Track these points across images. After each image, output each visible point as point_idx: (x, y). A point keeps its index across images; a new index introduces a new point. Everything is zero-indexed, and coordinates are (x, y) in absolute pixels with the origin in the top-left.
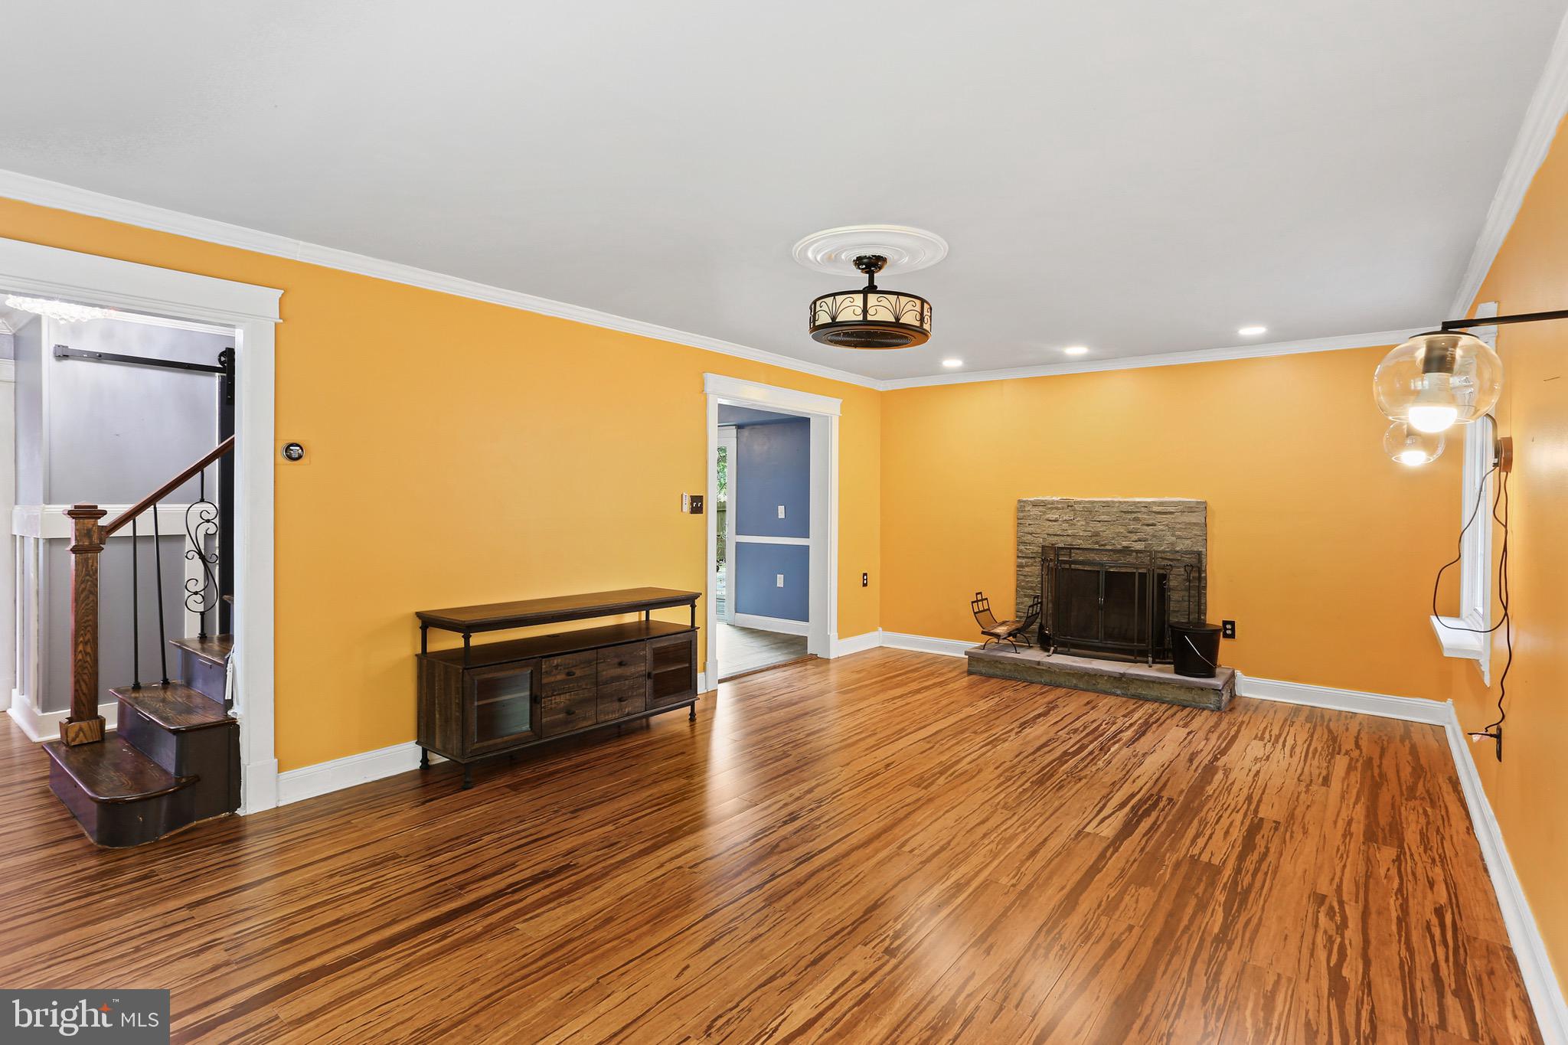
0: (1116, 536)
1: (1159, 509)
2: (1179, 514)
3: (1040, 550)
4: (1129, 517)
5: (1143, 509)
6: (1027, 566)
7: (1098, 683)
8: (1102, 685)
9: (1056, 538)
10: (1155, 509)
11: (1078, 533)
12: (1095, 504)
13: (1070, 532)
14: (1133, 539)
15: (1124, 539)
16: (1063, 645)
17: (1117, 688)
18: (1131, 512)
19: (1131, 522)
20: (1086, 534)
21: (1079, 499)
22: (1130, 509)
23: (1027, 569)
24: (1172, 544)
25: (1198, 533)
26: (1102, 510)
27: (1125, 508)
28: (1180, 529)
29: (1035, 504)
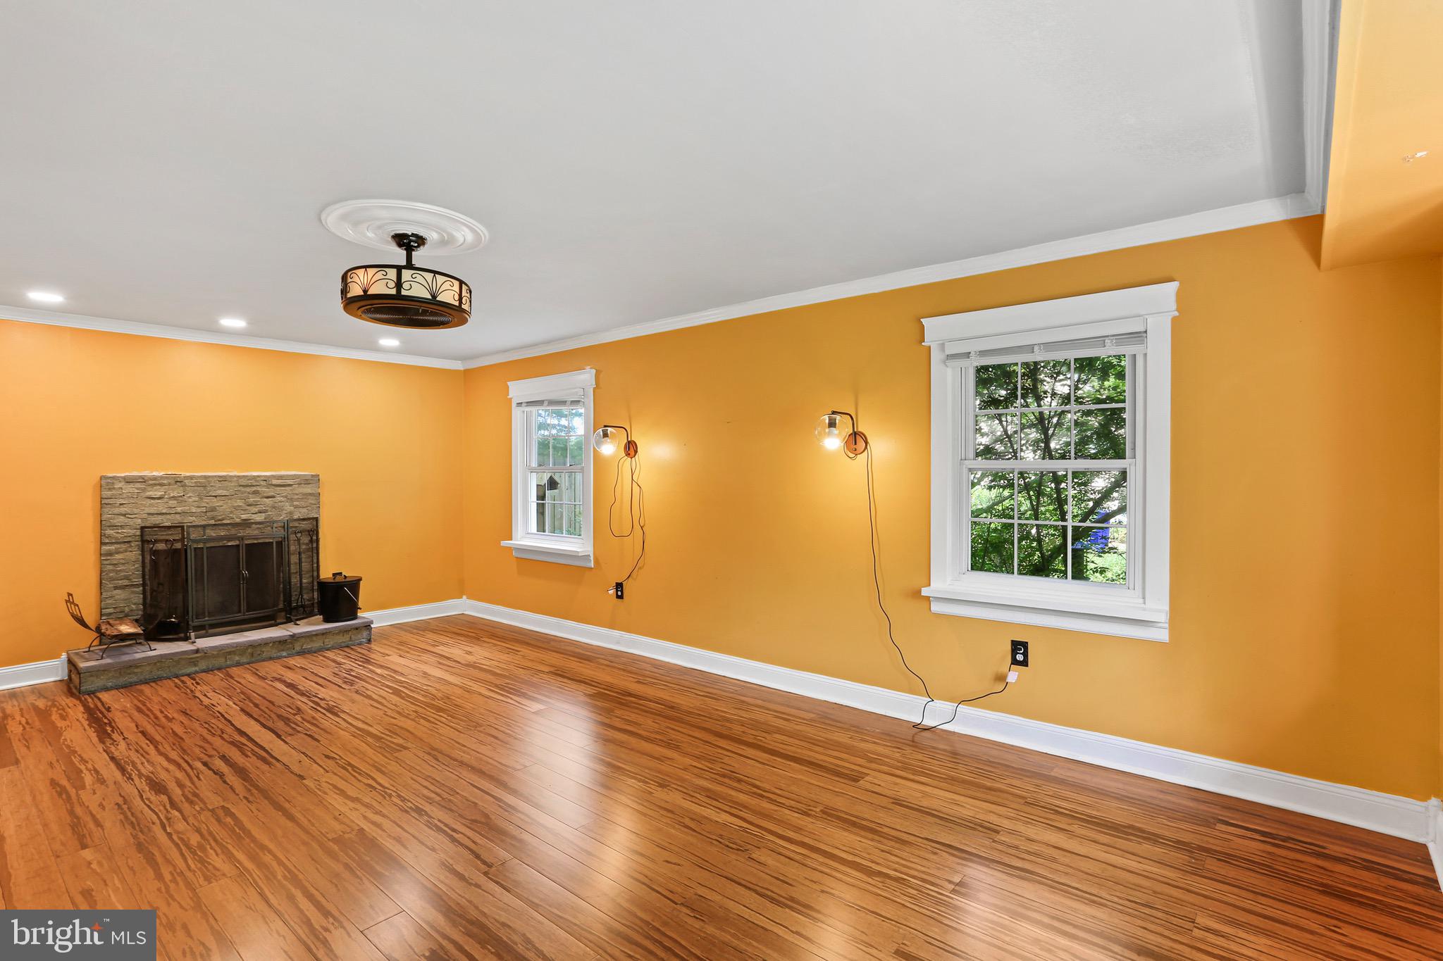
0: (232, 509)
1: (279, 482)
2: (297, 486)
3: (138, 533)
4: (248, 490)
5: (262, 483)
6: (117, 553)
7: (263, 652)
8: (268, 652)
9: (160, 517)
10: (275, 482)
11: (191, 511)
12: (211, 479)
13: (179, 510)
14: (252, 512)
15: (242, 512)
16: (201, 627)
17: (283, 650)
18: (249, 485)
19: (250, 496)
20: (199, 510)
21: (188, 474)
22: (249, 482)
23: (117, 556)
24: (291, 513)
25: (313, 502)
26: (219, 485)
27: (243, 482)
28: (297, 500)
29: (129, 481)
